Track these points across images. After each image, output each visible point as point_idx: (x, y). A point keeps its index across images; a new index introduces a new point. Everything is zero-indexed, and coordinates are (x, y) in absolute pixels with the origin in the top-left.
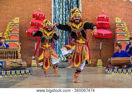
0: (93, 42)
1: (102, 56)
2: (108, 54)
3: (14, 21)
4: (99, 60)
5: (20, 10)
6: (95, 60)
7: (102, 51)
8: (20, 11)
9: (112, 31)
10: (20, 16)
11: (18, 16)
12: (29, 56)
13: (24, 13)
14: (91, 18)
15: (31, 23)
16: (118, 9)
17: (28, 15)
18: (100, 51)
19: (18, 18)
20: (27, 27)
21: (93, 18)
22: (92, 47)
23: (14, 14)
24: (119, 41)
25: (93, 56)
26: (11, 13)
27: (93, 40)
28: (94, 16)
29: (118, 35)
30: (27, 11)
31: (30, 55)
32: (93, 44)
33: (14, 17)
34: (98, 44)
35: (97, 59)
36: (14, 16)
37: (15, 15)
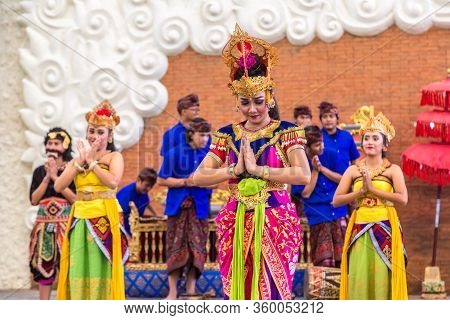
3: (356, 121)
5: (378, 78)
8: (380, 79)
10: (379, 99)
11: (372, 101)
12: (416, 250)
13: (393, 88)
15: (415, 124)
17: (410, 94)
19: (372, 108)
20: (404, 140)
23: (355, 95)
26: (345, 89)
30: (403, 79)
31: (418, 247)
33: (358, 104)
36: (358, 101)
37: (359, 96)
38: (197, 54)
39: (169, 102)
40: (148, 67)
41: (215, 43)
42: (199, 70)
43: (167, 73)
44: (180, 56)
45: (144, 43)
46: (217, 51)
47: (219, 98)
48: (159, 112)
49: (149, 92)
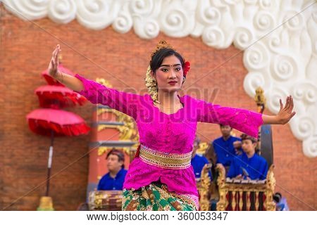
0: (29, 145)
1: (54, 186)
2: (71, 183)
4: (45, 199)
6: (34, 198)
7: (55, 174)
9: (85, 117)
14: (25, 76)
16: (103, 54)
18: (47, 172)
21: (31, 77)
22: (26, 160)
24: (104, 145)
25: (28, 187)
27: (30, 139)
28: (34, 72)
29: (100, 127)
32: (29, 150)
34: (43, 151)
35: (40, 197)
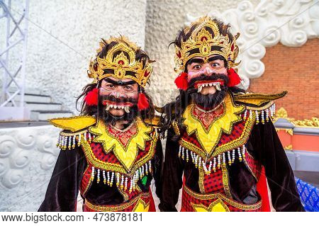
38: (284, 46)
39: (265, 71)
40: (256, 53)
41: (299, 39)
42: (284, 55)
43: (265, 56)
44: (273, 47)
45: (253, 41)
46: (299, 44)
47: (297, 69)
48: (260, 75)
49: (256, 65)
